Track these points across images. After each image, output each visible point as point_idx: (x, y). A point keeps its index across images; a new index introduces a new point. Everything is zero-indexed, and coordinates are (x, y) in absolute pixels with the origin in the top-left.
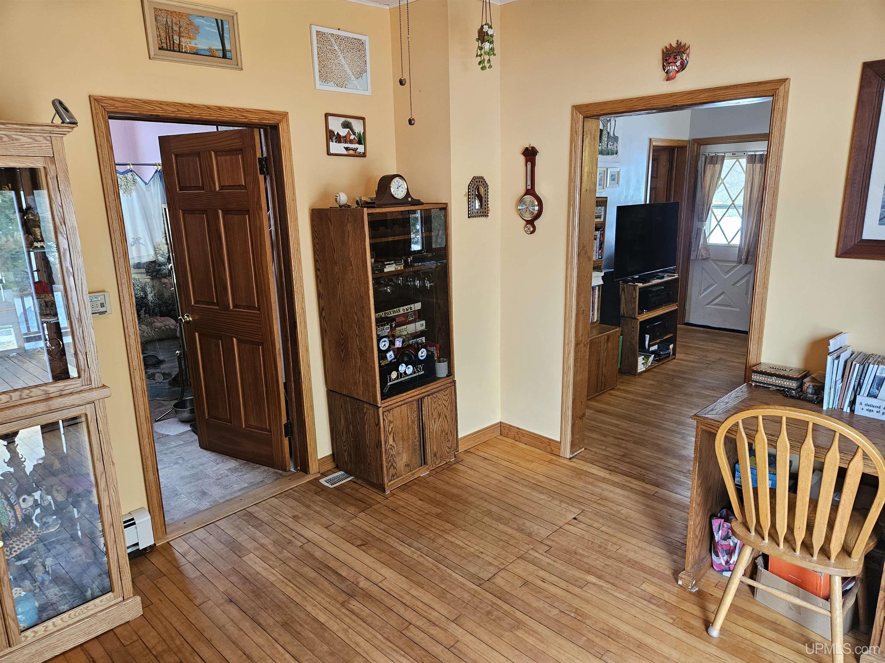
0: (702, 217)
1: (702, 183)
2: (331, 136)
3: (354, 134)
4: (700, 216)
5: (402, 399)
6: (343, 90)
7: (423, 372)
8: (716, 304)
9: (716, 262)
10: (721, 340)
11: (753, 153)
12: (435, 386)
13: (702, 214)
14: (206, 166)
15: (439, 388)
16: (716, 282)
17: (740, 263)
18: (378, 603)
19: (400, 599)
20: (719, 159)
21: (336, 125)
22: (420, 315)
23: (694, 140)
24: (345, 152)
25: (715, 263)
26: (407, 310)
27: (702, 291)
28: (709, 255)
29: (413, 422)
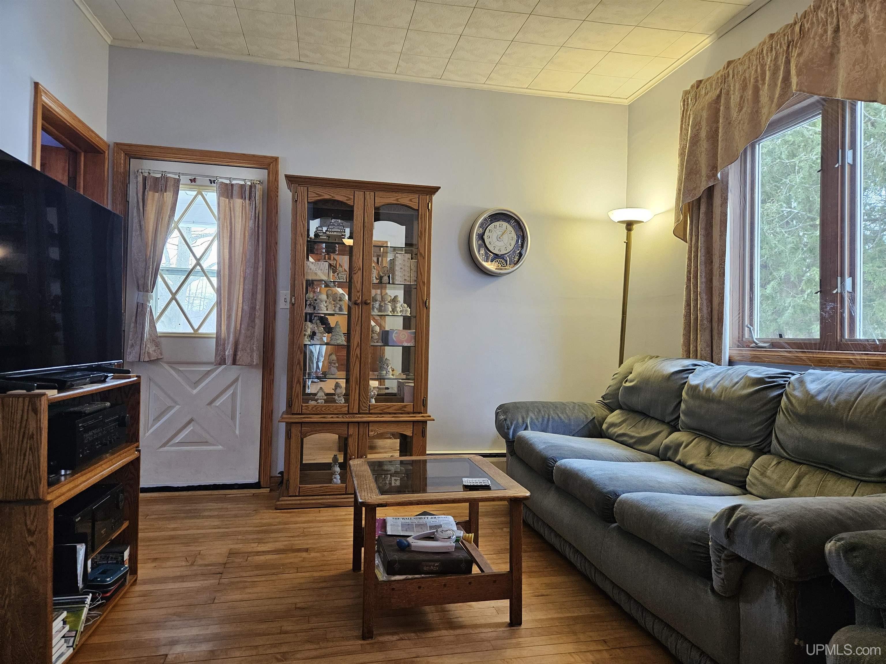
0: (145, 285)
1: (140, 222)
4: (141, 282)
8: (181, 443)
9: (174, 366)
10: (204, 510)
11: (228, 182)
13: (145, 277)
16: (176, 403)
17: (222, 362)
20: (170, 183)
23: (117, 144)
25: (171, 367)
27: (151, 422)
28: (161, 354)
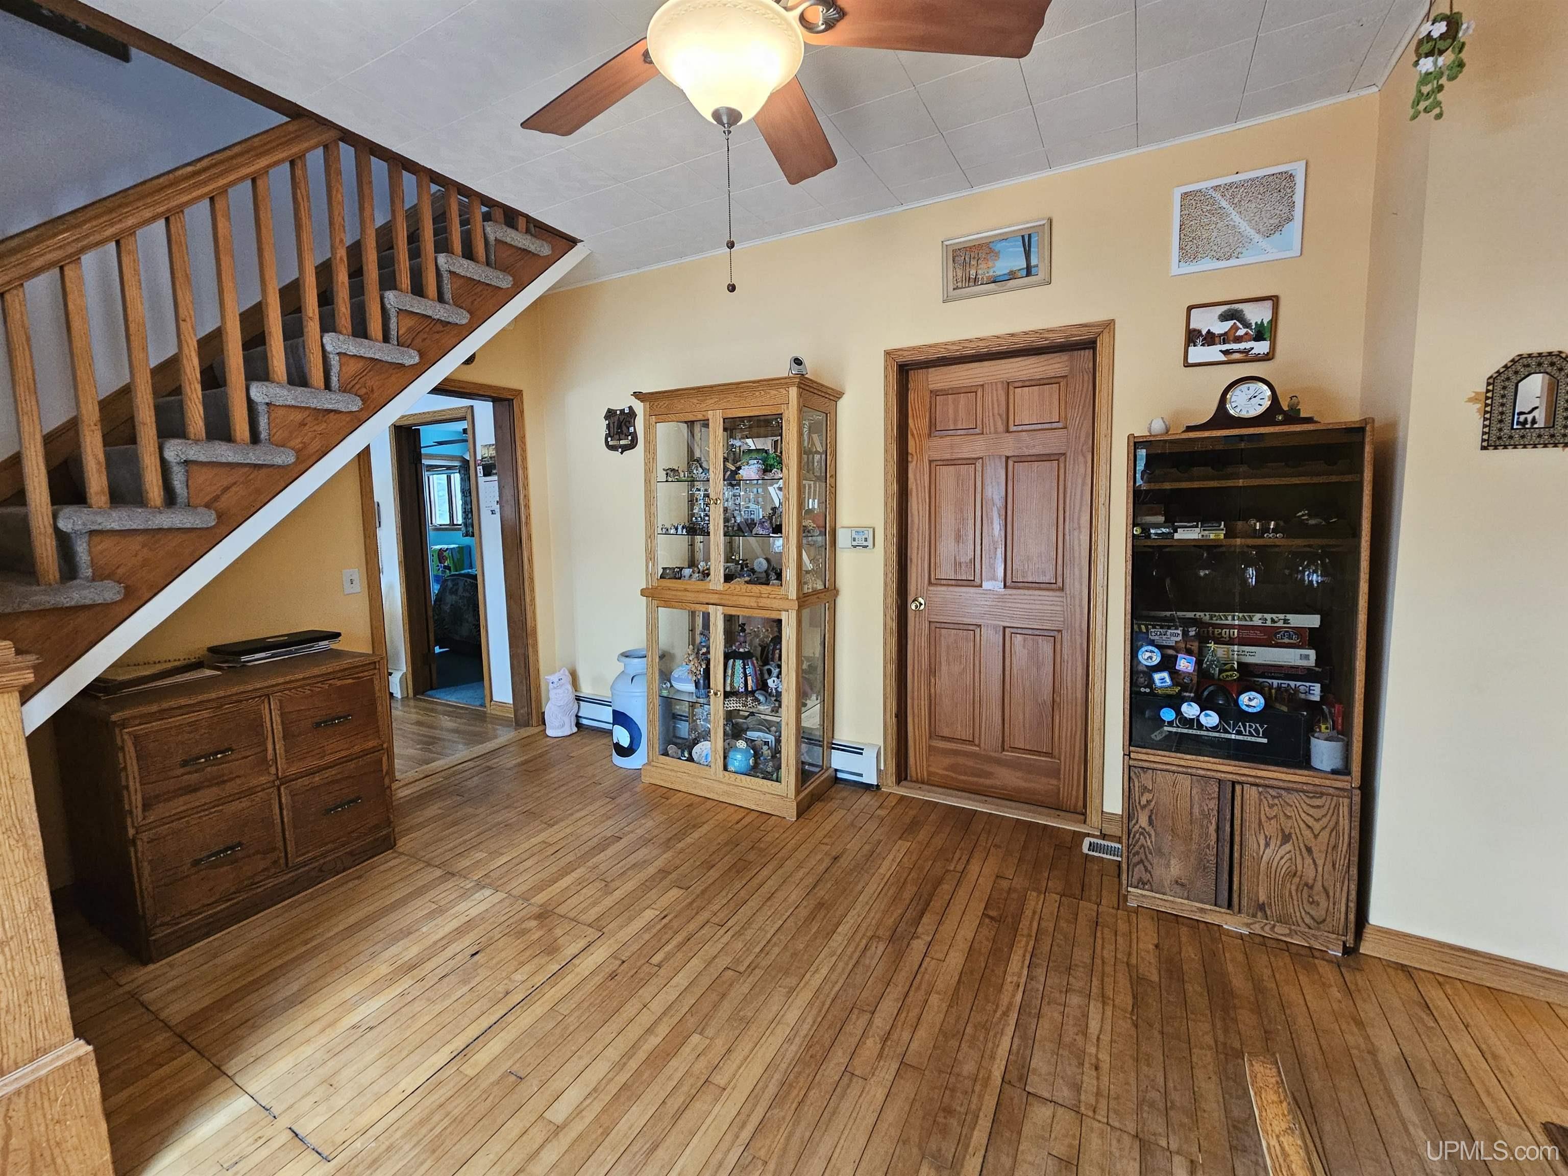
2: (1192, 337)
3: (1247, 325)
5: (1182, 763)
6: (1233, 262)
7: (1265, 741)
12: (1283, 776)
14: (992, 401)
15: (1295, 786)
18: (894, 968)
19: (913, 988)
21: (1206, 321)
22: (1310, 638)
24: (1223, 358)
26: (1273, 621)
29: (1207, 816)
